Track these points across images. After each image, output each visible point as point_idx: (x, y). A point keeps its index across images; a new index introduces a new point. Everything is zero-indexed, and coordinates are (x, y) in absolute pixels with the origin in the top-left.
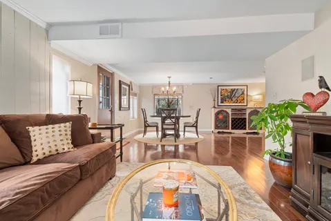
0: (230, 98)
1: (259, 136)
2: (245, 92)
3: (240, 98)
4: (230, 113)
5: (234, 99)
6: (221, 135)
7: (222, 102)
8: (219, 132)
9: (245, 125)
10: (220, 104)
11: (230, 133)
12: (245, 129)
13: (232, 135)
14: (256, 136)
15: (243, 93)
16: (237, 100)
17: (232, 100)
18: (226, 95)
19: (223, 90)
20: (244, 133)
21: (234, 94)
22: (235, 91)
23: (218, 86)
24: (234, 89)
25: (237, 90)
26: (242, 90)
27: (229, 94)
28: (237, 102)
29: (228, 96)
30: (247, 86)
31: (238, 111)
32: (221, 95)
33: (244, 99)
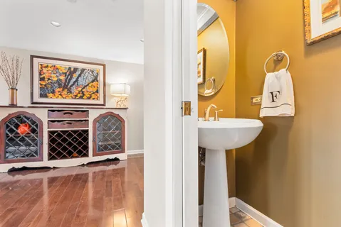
0: (66, 86)
1: (119, 166)
2: (101, 78)
3: (89, 89)
4: (45, 120)
5: (75, 90)
6: (18, 177)
7: (42, 96)
8: (13, 171)
9: (86, 148)
10: (37, 99)
11: (46, 169)
12: (86, 155)
13: (51, 174)
14: (112, 167)
15: (95, 79)
16: (83, 93)
17: (71, 92)
18: (55, 79)
19: (47, 67)
20: (83, 165)
21: (74, 80)
22: (78, 73)
23: (32, 57)
24: (76, 70)
25: (83, 70)
26: (92, 72)
27: (62, 78)
28: (81, 97)
29: (59, 82)
30: (104, 66)
31: (65, 114)
32: (42, 79)
33: (97, 91)
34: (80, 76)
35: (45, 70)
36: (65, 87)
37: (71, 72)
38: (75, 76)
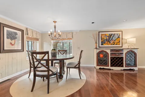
1: (135, 72)
2: (121, 37)
3: (116, 41)
4: (109, 53)
5: (112, 42)
6: (102, 71)
7: (102, 44)
8: (100, 68)
9: (122, 63)
11: (110, 69)
12: (123, 66)
14: (132, 72)
15: (119, 37)
16: (114, 43)
17: (110, 43)
18: (105, 39)
19: (103, 35)
20: (122, 70)
21: (111, 38)
22: (113, 35)
23: (99, 32)
24: (112, 34)
25: (114, 34)
26: (118, 34)
27: (108, 38)
28: (114, 44)
29: (106, 39)
30: (122, 31)
31: (116, 51)
32: (102, 39)
33: (119, 42)
34: (113, 36)
35: (102, 36)
36: (109, 41)
37: (110, 35)
38: (112, 37)
